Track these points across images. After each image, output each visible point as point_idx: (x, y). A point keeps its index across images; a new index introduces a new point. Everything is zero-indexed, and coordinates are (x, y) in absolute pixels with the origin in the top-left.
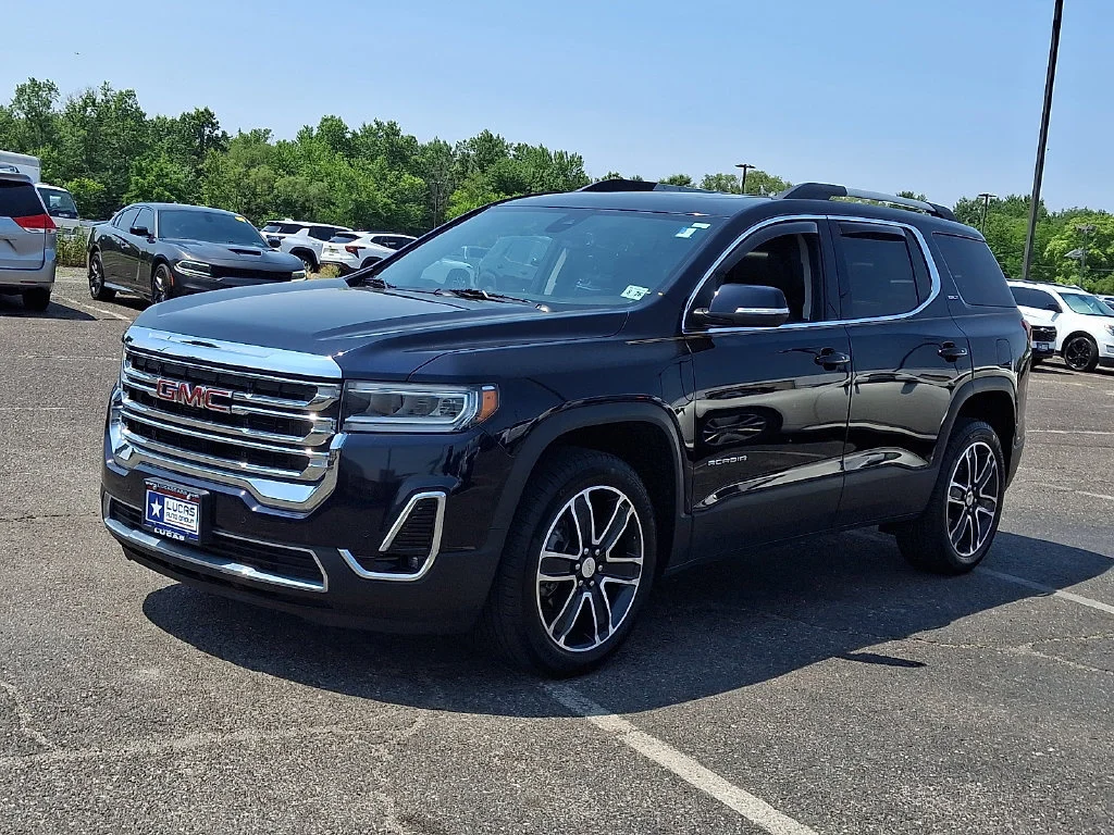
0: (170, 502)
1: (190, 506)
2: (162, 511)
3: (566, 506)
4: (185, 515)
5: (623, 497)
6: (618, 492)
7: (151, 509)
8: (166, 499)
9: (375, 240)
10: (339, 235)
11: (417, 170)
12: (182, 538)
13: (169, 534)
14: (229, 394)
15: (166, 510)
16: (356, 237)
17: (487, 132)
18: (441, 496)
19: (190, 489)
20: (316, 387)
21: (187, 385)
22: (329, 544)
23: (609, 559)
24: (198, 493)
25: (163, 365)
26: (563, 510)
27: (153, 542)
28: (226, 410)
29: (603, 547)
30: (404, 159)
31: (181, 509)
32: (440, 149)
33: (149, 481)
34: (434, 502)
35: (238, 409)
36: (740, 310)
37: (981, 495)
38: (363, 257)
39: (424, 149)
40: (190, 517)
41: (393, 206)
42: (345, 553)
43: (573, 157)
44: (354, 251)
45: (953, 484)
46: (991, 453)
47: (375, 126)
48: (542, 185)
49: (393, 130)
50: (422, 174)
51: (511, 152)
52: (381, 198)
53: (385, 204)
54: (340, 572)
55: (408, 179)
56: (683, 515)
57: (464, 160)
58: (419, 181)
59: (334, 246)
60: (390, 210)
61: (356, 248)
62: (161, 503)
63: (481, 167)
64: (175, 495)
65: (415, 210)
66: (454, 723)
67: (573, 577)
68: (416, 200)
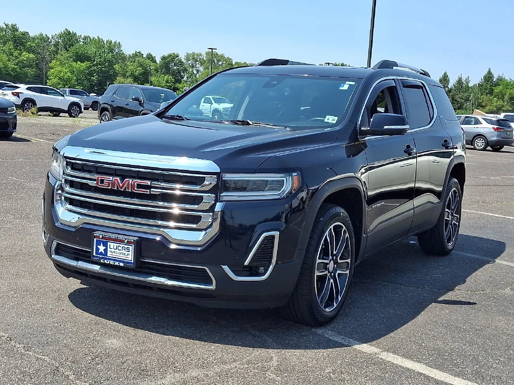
0: (112, 245)
1: (126, 246)
2: (106, 250)
3: (325, 235)
4: (123, 251)
5: (344, 228)
6: (343, 226)
7: (98, 249)
8: (109, 243)
9: (28, 89)
10: (7, 86)
11: (30, 50)
12: (122, 264)
13: (112, 262)
14: (149, 183)
15: (109, 249)
16: (17, 87)
17: (66, 30)
18: (276, 234)
19: (126, 237)
20: (204, 178)
21: (118, 179)
22: (216, 263)
23: (339, 261)
24: (132, 239)
25: (97, 168)
26: (324, 237)
27: (96, 268)
28: (147, 192)
29: (336, 256)
30: (22, 44)
31: (120, 248)
32: (43, 39)
33: (96, 234)
34: (273, 237)
35: (154, 191)
36: (386, 127)
37: (454, 215)
38: (22, 98)
39: (34, 39)
40: (126, 253)
41: (18, 70)
42: (226, 268)
43: (115, 43)
44: (17, 95)
45: (447, 210)
46: (458, 194)
47: (5, 27)
48: (100, 58)
49: (14, 29)
50: (33, 52)
51: (81, 40)
52: (11, 65)
53: (13, 68)
54: (223, 279)
55: (25, 56)
56: (364, 235)
57: (57, 44)
58: (32, 56)
59: (5, 92)
60: (16, 71)
61: (18, 93)
62: (105, 245)
63: (66, 49)
64: (116, 240)
65: (31, 72)
66: (294, 356)
67: (326, 272)
68: (30, 66)
